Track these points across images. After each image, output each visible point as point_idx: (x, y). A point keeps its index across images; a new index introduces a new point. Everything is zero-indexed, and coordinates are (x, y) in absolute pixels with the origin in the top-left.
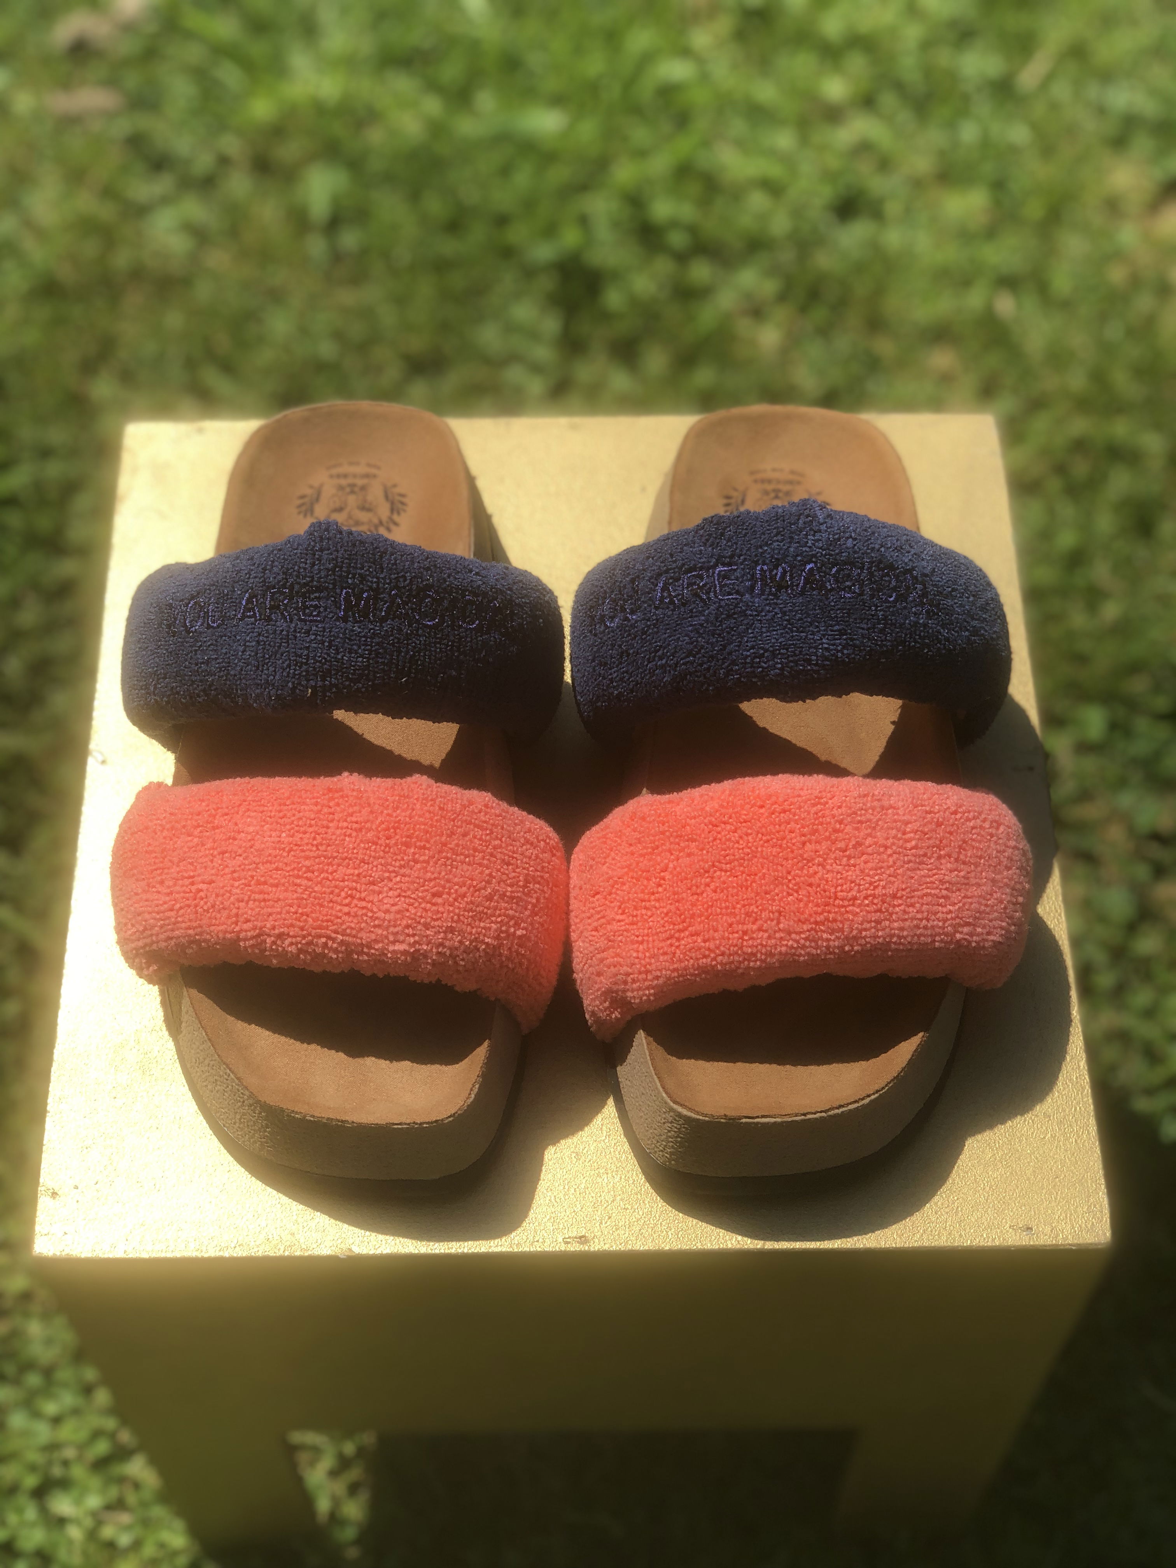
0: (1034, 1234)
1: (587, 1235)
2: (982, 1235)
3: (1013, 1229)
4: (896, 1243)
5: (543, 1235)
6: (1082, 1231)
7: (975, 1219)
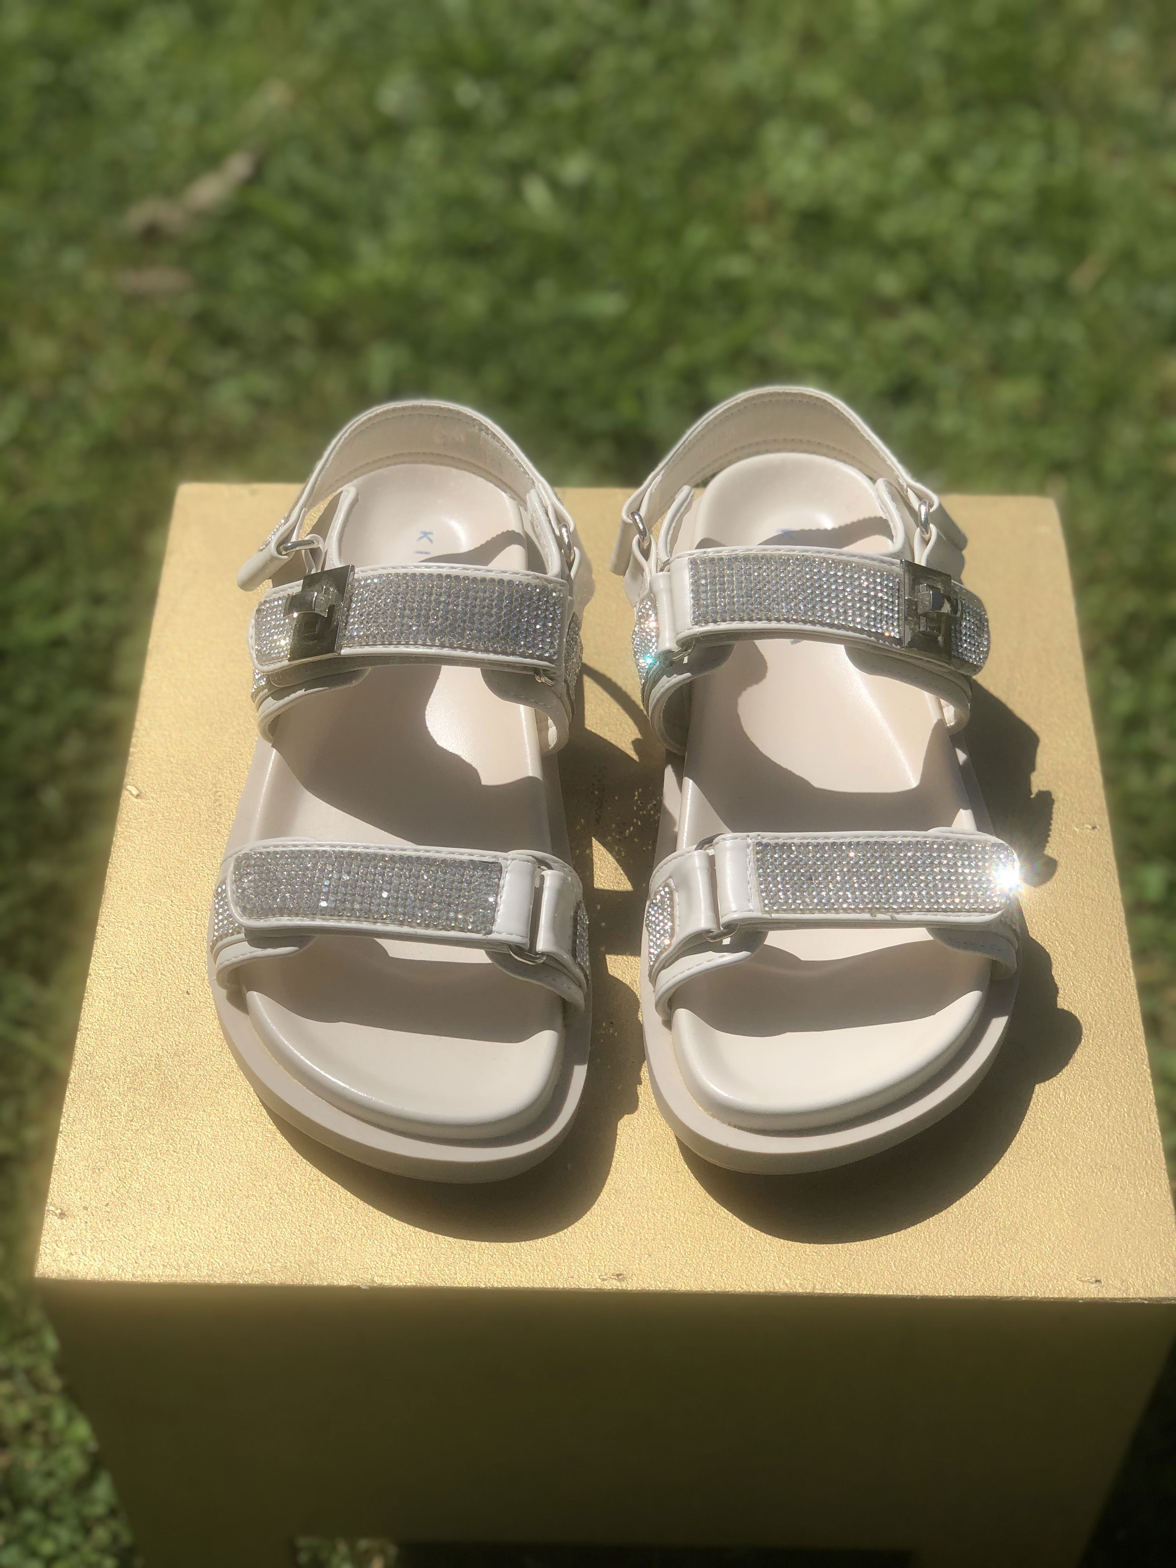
0: (1103, 1287)
1: (625, 1272)
2: (1048, 1286)
3: (1081, 1281)
4: (955, 1292)
5: (578, 1271)
6: (1154, 1285)
7: (1039, 1269)
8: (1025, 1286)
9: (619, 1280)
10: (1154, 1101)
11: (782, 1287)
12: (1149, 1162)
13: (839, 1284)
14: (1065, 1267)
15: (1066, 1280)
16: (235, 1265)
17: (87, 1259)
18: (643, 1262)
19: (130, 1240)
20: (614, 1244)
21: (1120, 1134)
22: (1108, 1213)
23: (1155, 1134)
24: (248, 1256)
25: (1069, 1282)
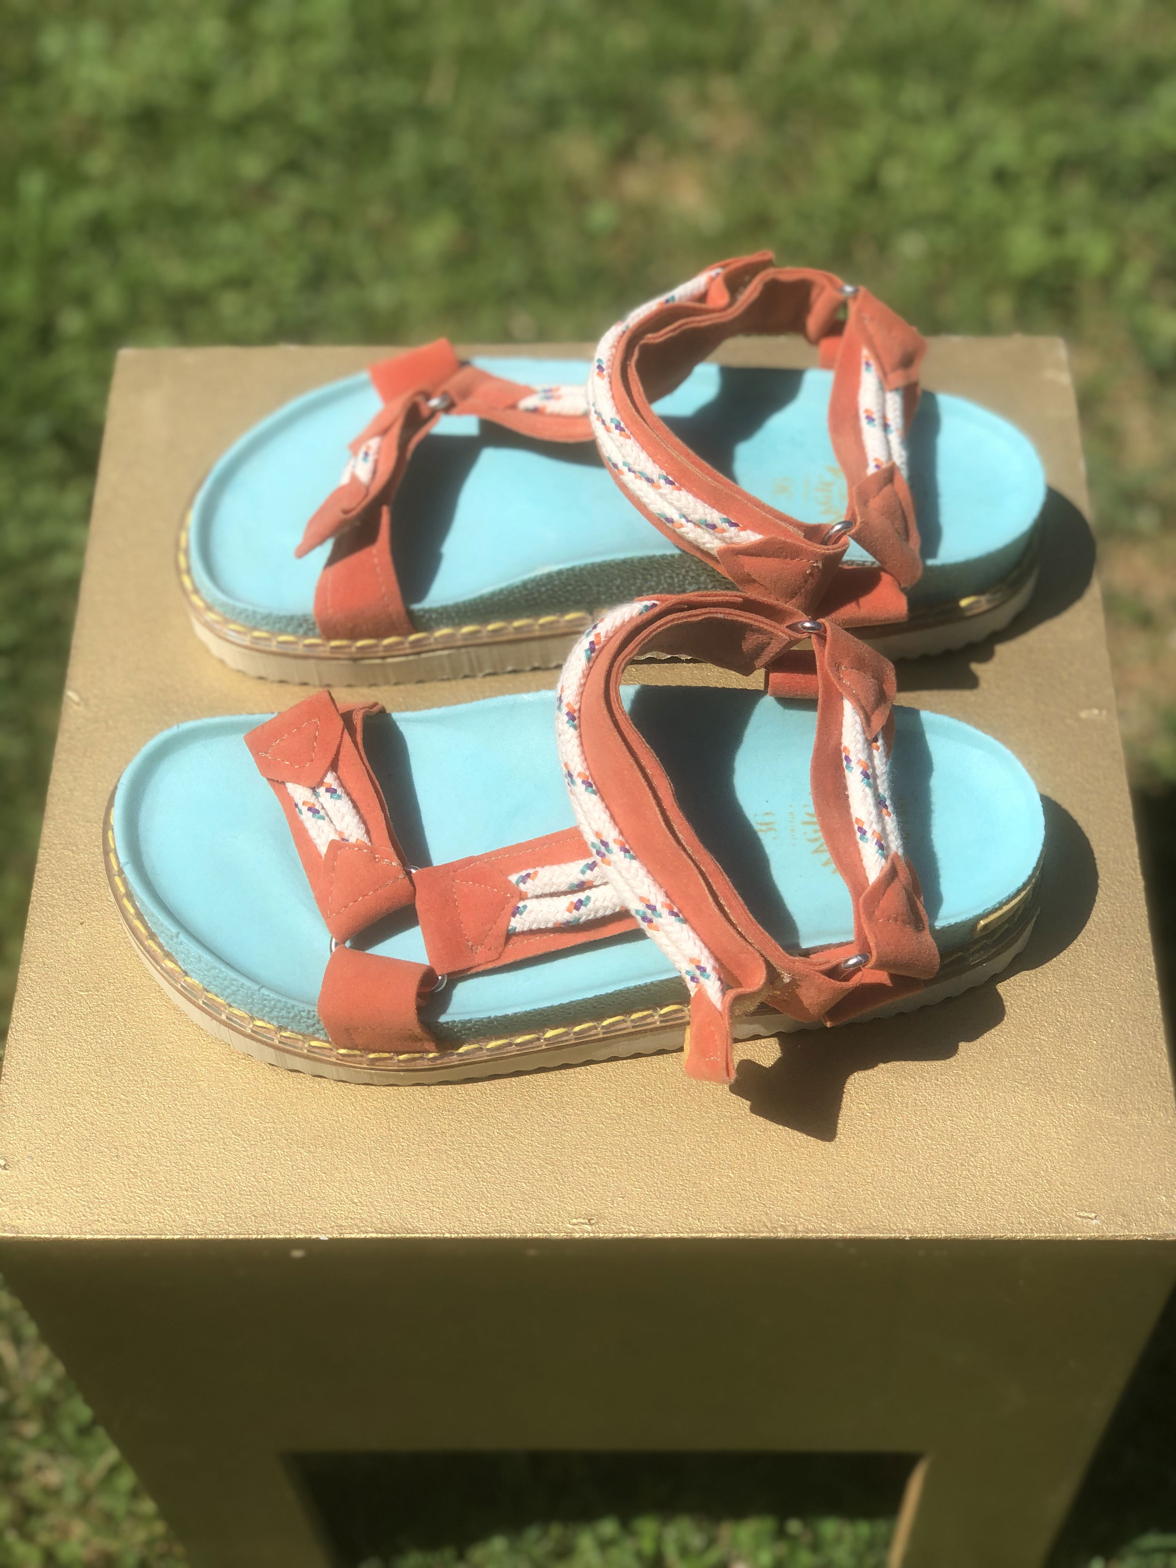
3: (1080, 1217)
4: (946, 1232)
5: (548, 1217)
6: (1158, 1220)
7: (1035, 1204)
8: (1020, 1223)
9: (591, 1225)
10: (1161, 1016)
11: (762, 1229)
12: (1155, 1084)
13: (823, 1226)
14: (1062, 1201)
15: (1064, 1216)
16: (187, 1217)
17: (33, 1214)
18: (615, 1205)
19: (77, 1192)
20: (584, 1185)
21: (1124, 1054)
22: (1109, 1142)
23: (1161, 1054)
24: (201, 1207)
25: (1066, 1218)
